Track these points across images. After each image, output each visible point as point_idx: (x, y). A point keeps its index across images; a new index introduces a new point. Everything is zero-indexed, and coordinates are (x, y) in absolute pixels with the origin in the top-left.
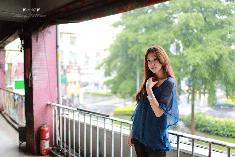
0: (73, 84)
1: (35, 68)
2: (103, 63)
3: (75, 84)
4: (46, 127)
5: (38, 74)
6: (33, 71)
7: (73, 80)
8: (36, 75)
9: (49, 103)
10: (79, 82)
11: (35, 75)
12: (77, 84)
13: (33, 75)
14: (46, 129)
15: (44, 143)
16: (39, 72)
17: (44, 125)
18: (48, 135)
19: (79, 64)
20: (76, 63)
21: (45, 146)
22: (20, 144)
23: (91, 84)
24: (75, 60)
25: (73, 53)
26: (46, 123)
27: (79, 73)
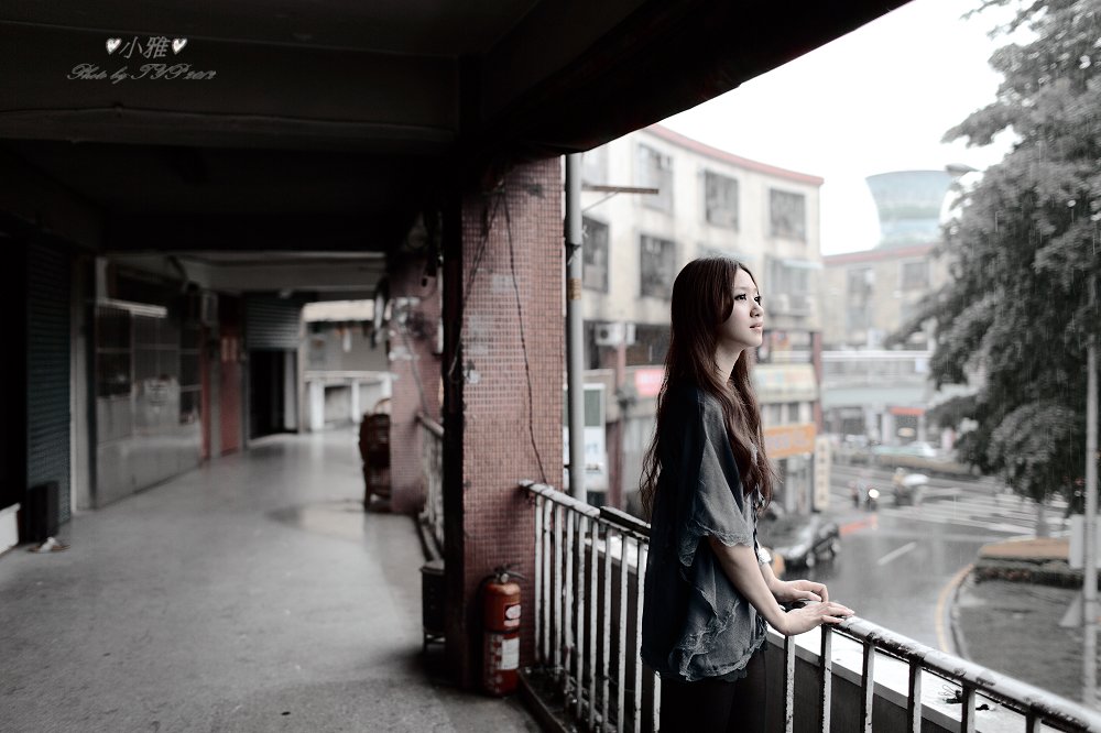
0: (785, 411)
1: (476, 340)
2: (925, 318)
3: (794, 417)
4: (512, 580)
5: (485, 361)
6: (465, 352)
7: (786, 398)
8: (479, 364)
9: (526, 483)
10: (814, 404)
11: (471, 367)
12: (805, 412)
13: (465, 364)
14: (511, 589)
17: (501, 570)
18: (514, 613)
19: (814, 322)
20: (799, 318)
21: (499, 659)
22: (427, 641)
23: (879, 417)
24: (797, 302)
25: (787, 270)
26: (509, 566)
27: (813, 361)
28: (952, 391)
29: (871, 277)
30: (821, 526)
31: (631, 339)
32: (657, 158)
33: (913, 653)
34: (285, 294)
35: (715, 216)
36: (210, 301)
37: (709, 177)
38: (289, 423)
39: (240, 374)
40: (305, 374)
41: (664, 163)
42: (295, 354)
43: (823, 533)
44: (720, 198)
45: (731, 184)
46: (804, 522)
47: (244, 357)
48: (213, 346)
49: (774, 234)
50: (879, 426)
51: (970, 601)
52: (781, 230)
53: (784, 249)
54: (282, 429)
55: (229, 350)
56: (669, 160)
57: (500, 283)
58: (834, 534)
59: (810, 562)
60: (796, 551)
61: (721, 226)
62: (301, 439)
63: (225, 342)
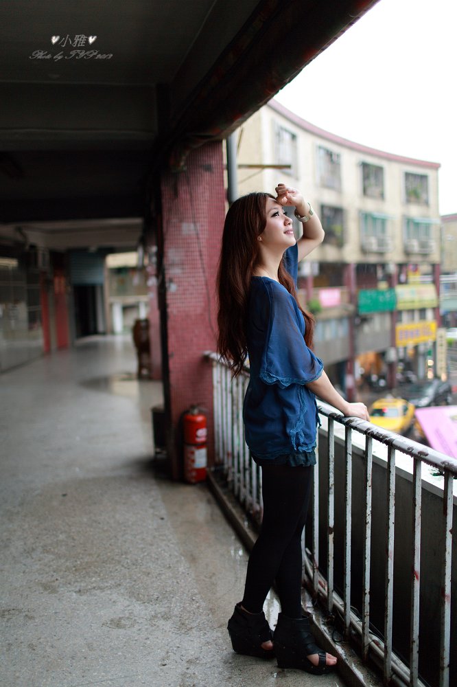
0: (417, 315)
1: (173, 265)
3: (423, 318)
4: (200, 413)
5: (179, 278)
6: (166, 272)
7: (417, 306)
8: (175, 280)
9: (207, 353)
10: (436, 310)
11: (171, 281)
12: (430, 315)
13: (167, 280)
14: (200, 419)
15: (193, 453)
16: (183, 273)
17: (193, 407)
18: (202, 433)
19: (435, 257)
20: (425, 255)
21: (193, 461)
22: (157, 453)
24: (424, 245)
25: (417, 225)
26: (199, 405)
27: (434, 282)
31: (316, 271)
32: (330, 154)
33: (388, 439)
34: (93, 249)
35: (369, 191)
36: (44, 255)
37: (365, 166)
38: (101, 328)
39: (68, 300)
40: (109, 299)
41: (334, 158)
42: (102, 287)
43: (442, 390)
44: (372, 180)
45: (379, 170)
46: (428, 385)
47: (70, 289)
48: (49, 283)
49: (408, 201)
52: (413, 199)
53: (415, 211)
54: (95, 332)
55: (60, 284)
56: (338, 156)
57: (188, 228)
61: (372, 197)
62: (108, 338)
63: (57, 281)
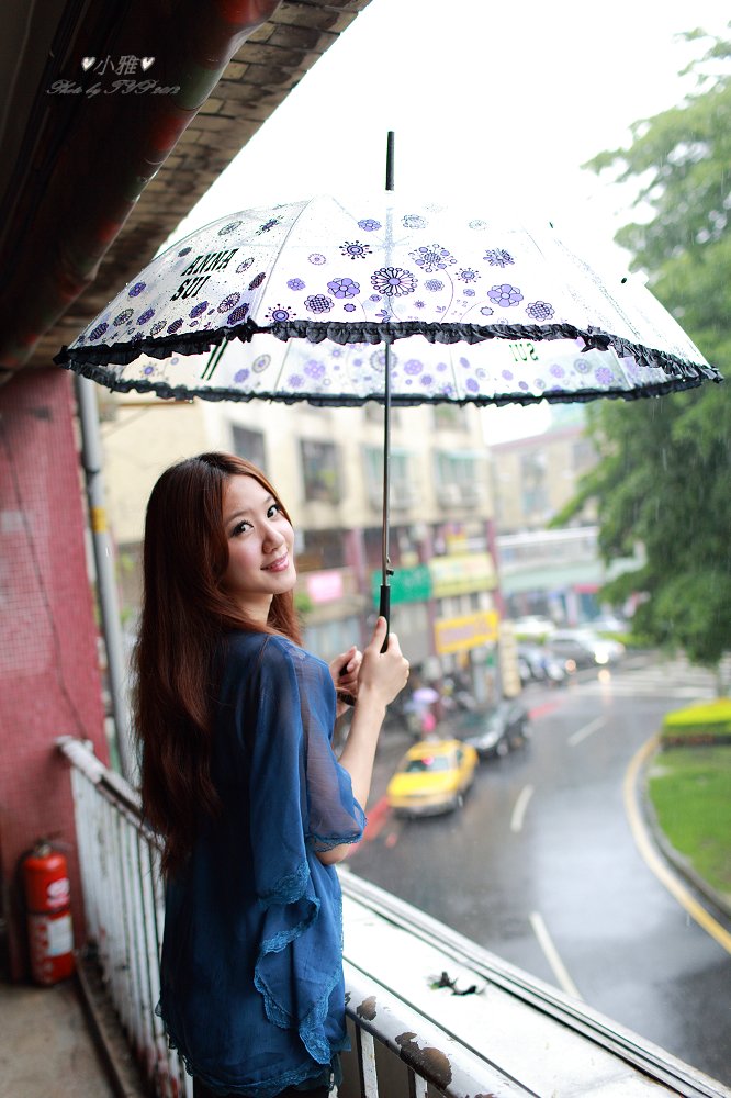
0: (466, 604)
3: (475, 605)
9: (60, 740)
10: (494, 592)
12: (486, 601)
14: (53, 864)
15: (43, 929)
17: (40, 842)
19: (486, 509)
20: (470, 507)
21: (45, 943)
23: (563, 598)
24: (467, 492)
25: (454, 462)
26: (52, 836)
27: (490, 549)
28: (621, 566)
29: (542, 460)
30: (510, 712)
31: (300, 545)
43: (514, 718)
46: (493, 710)
49: (438, 427)
50: (564, 606)
51: (658, 771)
53: (449, 441)
58: (524, 719)
59: (503, 749)
60: (488, 740)
